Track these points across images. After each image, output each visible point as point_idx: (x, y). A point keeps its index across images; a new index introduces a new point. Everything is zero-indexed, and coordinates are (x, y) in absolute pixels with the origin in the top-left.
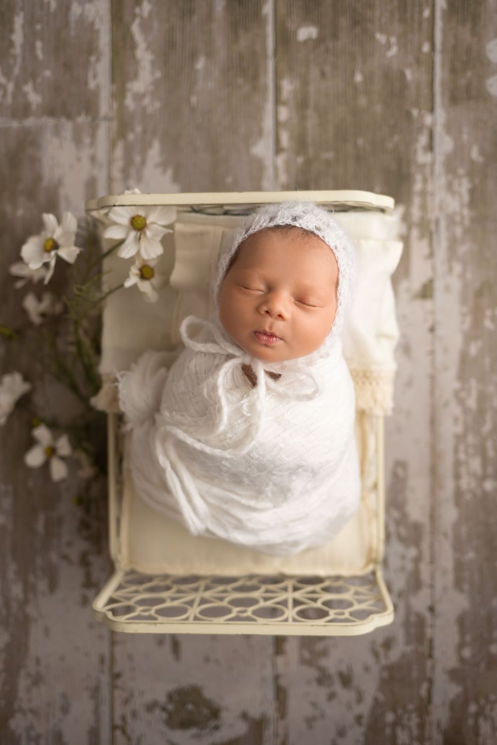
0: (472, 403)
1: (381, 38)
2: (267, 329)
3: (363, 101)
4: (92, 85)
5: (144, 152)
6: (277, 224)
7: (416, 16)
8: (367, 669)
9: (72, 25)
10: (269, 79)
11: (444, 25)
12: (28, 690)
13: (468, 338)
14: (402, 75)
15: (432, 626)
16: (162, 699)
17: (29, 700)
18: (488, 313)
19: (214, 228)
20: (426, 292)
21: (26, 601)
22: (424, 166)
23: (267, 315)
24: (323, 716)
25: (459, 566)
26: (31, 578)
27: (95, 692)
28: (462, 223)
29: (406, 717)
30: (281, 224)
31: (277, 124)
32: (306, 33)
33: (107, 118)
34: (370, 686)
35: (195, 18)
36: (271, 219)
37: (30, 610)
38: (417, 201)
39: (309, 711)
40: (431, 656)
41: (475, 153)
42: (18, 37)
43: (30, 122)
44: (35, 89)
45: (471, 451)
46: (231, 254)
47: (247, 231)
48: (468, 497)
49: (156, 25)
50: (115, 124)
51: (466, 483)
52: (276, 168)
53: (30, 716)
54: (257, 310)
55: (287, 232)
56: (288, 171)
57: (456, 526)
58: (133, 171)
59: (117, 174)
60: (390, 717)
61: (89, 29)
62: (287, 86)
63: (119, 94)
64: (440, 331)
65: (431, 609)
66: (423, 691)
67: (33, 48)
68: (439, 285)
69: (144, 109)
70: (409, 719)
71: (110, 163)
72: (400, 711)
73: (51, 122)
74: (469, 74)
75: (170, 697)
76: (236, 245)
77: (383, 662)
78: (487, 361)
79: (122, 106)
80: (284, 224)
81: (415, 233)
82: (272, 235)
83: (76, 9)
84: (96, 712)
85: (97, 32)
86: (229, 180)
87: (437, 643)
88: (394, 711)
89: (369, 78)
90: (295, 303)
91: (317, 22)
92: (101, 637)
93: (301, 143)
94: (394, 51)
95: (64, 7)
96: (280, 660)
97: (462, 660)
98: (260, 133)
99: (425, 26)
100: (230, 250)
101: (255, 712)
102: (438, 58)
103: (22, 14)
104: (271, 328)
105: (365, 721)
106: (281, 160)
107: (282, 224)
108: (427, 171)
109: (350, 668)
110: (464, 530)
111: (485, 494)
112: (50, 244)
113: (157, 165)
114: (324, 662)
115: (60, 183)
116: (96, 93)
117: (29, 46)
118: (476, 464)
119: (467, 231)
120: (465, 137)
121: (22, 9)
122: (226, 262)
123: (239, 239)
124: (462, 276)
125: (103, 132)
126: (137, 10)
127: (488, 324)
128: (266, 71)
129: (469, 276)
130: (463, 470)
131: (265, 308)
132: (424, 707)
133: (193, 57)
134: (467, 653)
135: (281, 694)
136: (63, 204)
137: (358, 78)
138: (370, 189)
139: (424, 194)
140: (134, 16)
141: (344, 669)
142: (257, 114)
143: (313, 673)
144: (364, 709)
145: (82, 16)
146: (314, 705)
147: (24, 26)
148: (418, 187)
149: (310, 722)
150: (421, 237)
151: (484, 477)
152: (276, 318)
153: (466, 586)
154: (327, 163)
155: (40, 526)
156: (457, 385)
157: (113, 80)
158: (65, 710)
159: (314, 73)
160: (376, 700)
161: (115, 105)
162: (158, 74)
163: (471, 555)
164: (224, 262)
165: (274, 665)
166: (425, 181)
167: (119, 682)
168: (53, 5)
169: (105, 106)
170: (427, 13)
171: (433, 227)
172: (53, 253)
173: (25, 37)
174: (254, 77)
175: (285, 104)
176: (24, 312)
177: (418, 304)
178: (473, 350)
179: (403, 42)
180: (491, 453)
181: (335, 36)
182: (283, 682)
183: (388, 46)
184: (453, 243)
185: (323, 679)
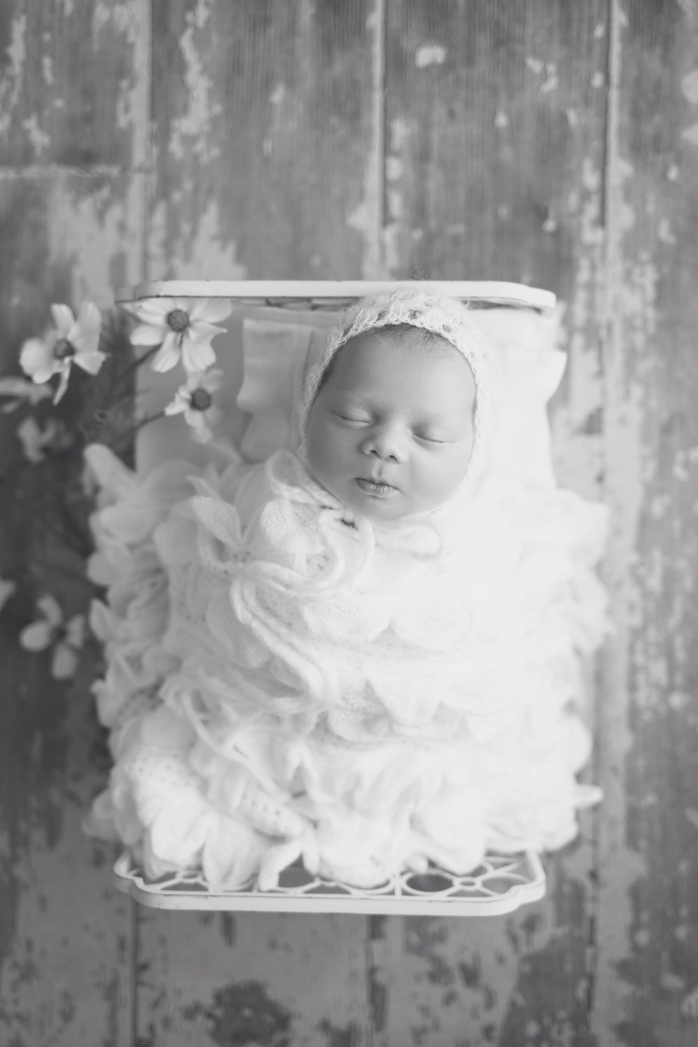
0: (655, 583)
1: (534, 65)
2: (374, 475)
3: (507, 154)
4: (122, 121)
5: (195, 220)
6: (389, 323)
7: (585, 36)
8: (501, 960)
9: (96, 36)
10: (375, 119)
11: (624, 49)
12: (14, 987)
13: (651, 492)
14: (564, 118)
15: (594, 899)
16: (207, 1000)
17: (16, 1002)
18: (680, 456)
19: (300, 327)
20: (593, 425)
21: (14, 859)
22: (591, 247)
23: (374, 455)
24: (437, 1027)
25: (633, 815)
26: (22, 826)
27: (111, 990)
28: (644, 329)
29: (555, 1029)
30: (394, 323)
31: (386, 183)
32: (429, 55)
33: (143, 170)
34: (504, 984)
35: (272, 31)
36: (381, 316)
37: (20, 871)
38: (581, 296)
39: (418, 1020)
40: (591, 942)
41: (664, 231)
42: (17, 51)
43: (32, 172)
44: (41, 126)
45: (652, 651)
46: (324, 365)
47: (346, 332)
48: (647, 716)
49: (215, 39)
50: (154, 178)
51: (645, 696)
52: (383, 246)
53: (16, 1025)
54: (360, 448)
55: (401, 336)
56: (400, 250)
57: (630, 757)
58: (179, 245)
59: (155, 249)
60: (532, 1029)
61: (119, 41)
62: (401, 130)
63: (161, 136)
64: (611, 481)
65: (594, 875)
66: (581, 993)
67: (38, 67)
68: (610, 417)
69: (196, 158)
70: (560, 1032)
71: (146, 233)
72: (547, 1021)
73: (62, 173)
74: (658, 119)
75: (219, 998)
76: (330, 352)
77: (524, 950)
78: (677, 524)
79: (164, 152)
80: (398, 323)
81: (578, 341)
82: (380, 339)
83: (101, 14)
84: (112, 1018)
85: (131, 47)
86: (316, 261)
87: (601, 923)
88: (539, 1019)
89: (516, 122)
90: (414, 439)
91: (445, 40)
92: (121, 911)
93: (419, 211)
94: (552, 84)
95: (85, 10)
96: (377, 946)
97: (636, 948)
98: (361, 195)
99: (597, 50)
100: (323, 359)
101: (340, 1021)
102: (614, 96)
103: (23, 19)
104: (380, 473)
105: (497, 1034)
106: (390, 234)
107: (396, 323)
108: (597, 253)
109: (477, 959)
110: (641, 763)
111: (671, 713)
112: (64, 346)
113: (213, 238)
114: (439, 950)
115: (73, 260)
116: (128, 133)
117: (33, 64)
118: (659, 670)
119: (651, 340)
120: (651, 208)
121: (24, 11)
122: (317, 377)
123: (335, 344)
124: (644, 403)
125: (137, 190)
126: (189, 17)
127: (679, 472)
128: (370, 108)
129: (653, 403)
130: (641, 679)
131: (370, 447)
132: (581, 1015)
133: (268, 85)
134: (643, 937)
135: (377, 996)
136: (77, 291)
137: (502, 120)
138: (516, 279)
139: (591, 286)
140: (185, 25)
141: (468, 959)
142: (356, 169)
143: (423, 965)
144: (497, 1016)
145: (110, 22)
146: (424, 1010)
147: (26, 36)
148: (583, 276)
149: (418, 1034)
150: (587, 348)
151: (670, 689)
152: (387, 460)
153: (643, 844)
154: (456, 240)
155: (36, 751)
156: (634, 558)
157: (153, 115)
158: (67, 1016)
159: (439, 112)
160: (513, 1004)
161: (155, 151)
162: (217, 109)
163: (650, 799)
164: (314, 377)
165: (369, 954)
166: (593, 268)
167: (146, 976)
168: (69, 7)
169: (140, 152)
170: (599, 32)
171: (603, 333)
172: (67, 360)
173: (27, 50)
174: (355, 116)
175: (397, 154)
176: (18, 444)
177: (582, 442)
178: (658, 508)
179: (566, 73)
180: (681, 655)
181: (470, 61)
182: (381, 978)
183: (545, 76)
184: (632, 356)
185: (438, 974)
